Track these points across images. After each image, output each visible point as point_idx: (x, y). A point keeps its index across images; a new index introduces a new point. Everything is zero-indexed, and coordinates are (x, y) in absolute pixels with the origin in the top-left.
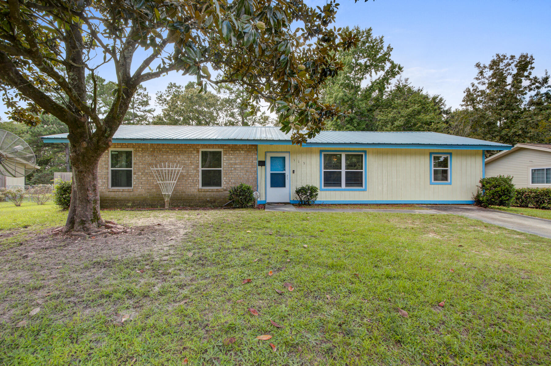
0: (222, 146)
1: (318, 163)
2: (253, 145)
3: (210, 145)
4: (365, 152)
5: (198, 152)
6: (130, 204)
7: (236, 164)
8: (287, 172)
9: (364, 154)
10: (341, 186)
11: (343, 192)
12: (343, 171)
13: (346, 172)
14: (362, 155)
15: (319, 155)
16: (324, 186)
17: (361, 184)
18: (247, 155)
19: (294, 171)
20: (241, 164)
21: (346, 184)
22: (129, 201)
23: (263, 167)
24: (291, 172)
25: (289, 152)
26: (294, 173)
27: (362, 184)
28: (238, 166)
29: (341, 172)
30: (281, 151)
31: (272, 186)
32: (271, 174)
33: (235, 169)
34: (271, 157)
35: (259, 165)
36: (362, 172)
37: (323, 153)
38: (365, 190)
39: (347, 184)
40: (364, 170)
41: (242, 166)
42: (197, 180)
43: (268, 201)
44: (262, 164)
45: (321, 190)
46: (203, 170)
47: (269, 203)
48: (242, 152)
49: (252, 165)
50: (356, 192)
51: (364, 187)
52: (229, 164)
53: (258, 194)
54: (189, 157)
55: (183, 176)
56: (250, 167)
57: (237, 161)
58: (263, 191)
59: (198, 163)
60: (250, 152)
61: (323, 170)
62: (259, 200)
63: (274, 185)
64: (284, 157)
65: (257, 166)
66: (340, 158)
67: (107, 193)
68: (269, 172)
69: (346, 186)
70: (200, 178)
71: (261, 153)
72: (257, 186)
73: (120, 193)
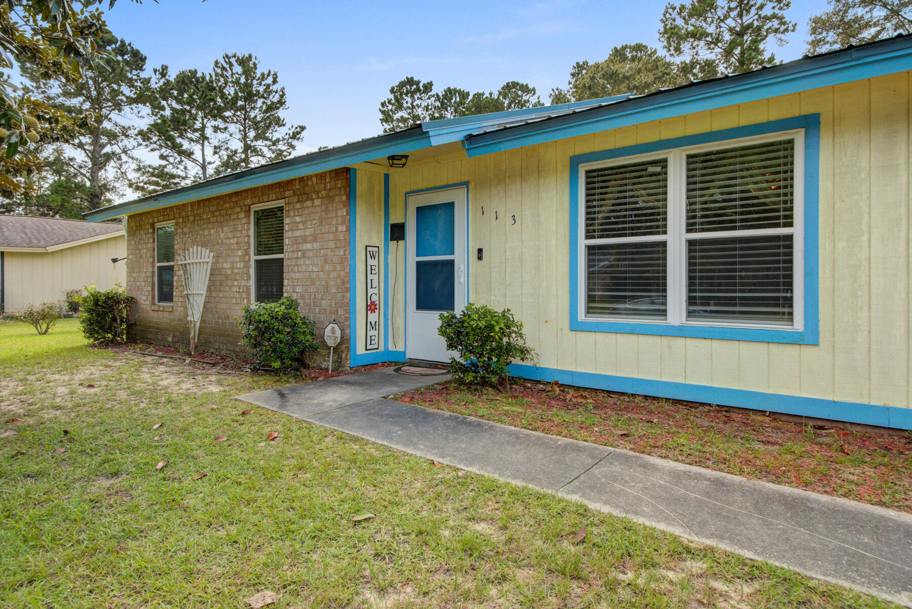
0: (280, 191)
1: (565, 213)
2: (337, 173)
4: (810, 124)
5: (248, 214)
7: (305, 240)
8: (461, 257)
9: (799, 136)
10: (662, 312)
11: (679, 343)
12: (676, 238)
13: (691, 243)
14: (790, 146)
15: (567, 177)
16: (589, 311)
18: (327, 211)
19: (480, 251)
20: (315, 239)
21: (691, 301)
22: (168, 331)
23: (401, 243)
24: (474, 255)
25: (466, 184)
26: (480, 258)
27: (787, 302)
28: (309, 246)
29: (664, 244)
30: (445, 183)
31: (419, 305)
32: (419, 264)
33: (304, 253)
34: (420, 210)
35: (391, 240)
36: (790, 238)
37: (582, 169)
38: (806, 339)
39: (697, 307)
40: (797, 231)
41: (316, 245)
42: (248, 288)
43: (410, 355)
44: (397, 232)
45: (576, 326)
46: (257, 261)
47: (413, 363)
48: (317, 202)
49: (336, 240)
50: (760, 349)
51: (799, 323)
52: (296, 241)
53: (338, 333)
54: (235, 230)
55: (227, 276)
56: (331, 245)
57: (308, 232)
58: (400, 322)
59: (249, 243)
60: (330, 198)
61: (583, 243)
62: (391, 348)
63: (425, 302)
64: (451, 205)
65: (350, 243)
66: (661, 179)
67: (152, 314)
68: (413, 259)
69: (690, 314)
70: (252, 283)
71: (396, 199)
72: (349, 307)
73: (165, 313)
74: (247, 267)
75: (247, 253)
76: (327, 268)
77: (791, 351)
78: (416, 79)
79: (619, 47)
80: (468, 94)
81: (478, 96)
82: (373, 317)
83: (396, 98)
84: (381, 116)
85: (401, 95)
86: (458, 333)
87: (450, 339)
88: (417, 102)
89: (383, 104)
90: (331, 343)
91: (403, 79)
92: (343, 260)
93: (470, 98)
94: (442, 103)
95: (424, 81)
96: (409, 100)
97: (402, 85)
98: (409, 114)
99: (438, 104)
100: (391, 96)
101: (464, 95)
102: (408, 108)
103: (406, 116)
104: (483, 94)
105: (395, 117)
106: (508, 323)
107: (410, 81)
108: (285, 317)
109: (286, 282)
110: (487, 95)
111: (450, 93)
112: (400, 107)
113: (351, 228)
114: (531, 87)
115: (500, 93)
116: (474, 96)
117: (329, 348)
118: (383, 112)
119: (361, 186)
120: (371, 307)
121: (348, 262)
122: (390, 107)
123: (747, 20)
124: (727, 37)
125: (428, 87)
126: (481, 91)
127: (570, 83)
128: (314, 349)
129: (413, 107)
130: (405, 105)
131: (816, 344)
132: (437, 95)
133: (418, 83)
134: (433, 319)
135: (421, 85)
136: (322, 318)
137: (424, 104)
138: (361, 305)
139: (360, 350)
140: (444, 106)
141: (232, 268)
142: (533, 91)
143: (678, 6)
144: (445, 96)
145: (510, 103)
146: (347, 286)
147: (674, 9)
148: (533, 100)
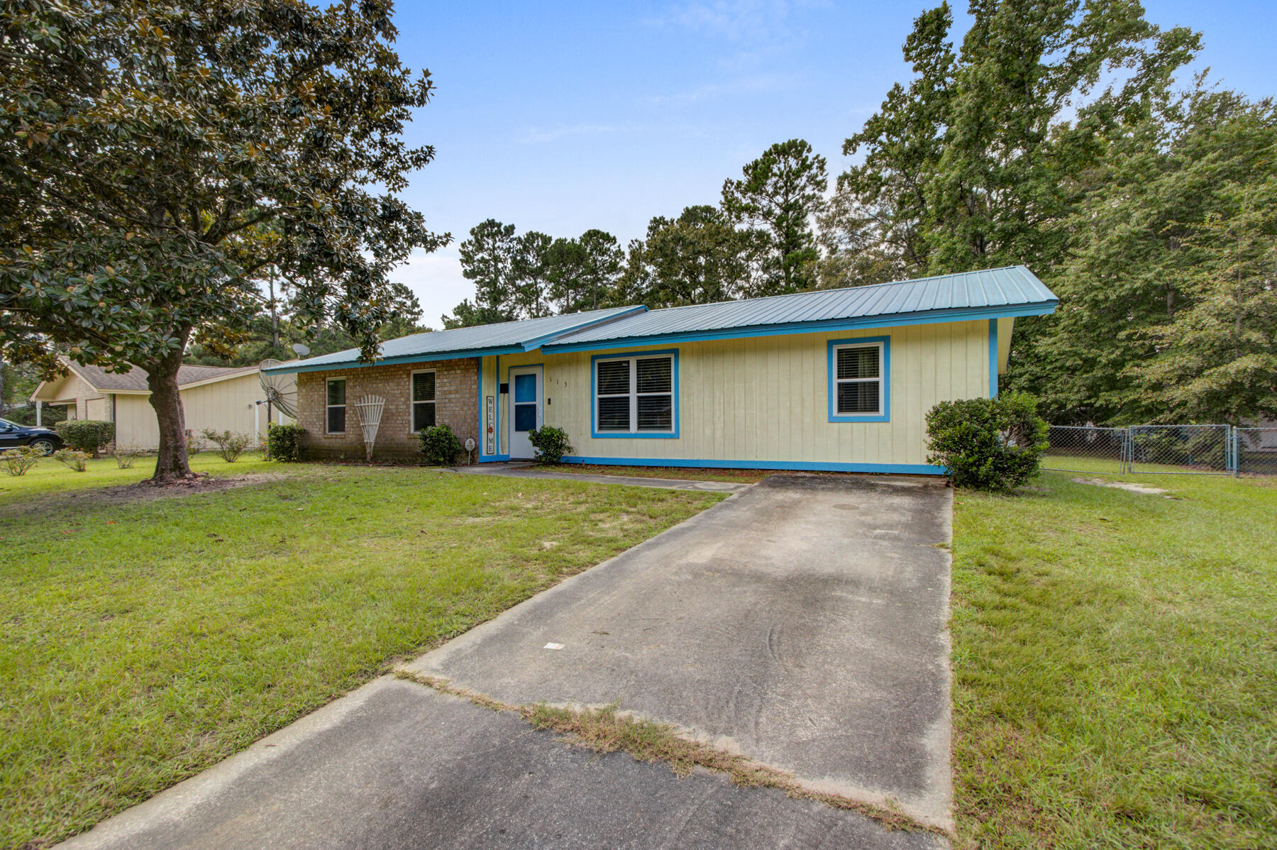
0: (433, 364)
1: (589, 383)
2: (471, 359)
3: (421, 364)
4: (676, 352)
5: (408, 375)
6: (342, 457)
7: (450, 392)
8: (540, 403)
9: (672, 357)
10: (628, 428)
11: (635, 441)
12: (633, 395)
13: (639, 397)
14: (669, 359)
16: (600, 428)
17: (666, 424)
18: (465, 376)
19: (550, 400)
20: (457, 392)
21: (639, 423)
22: (340, 451)
23: (507, 395)
24: (546, 402)
25: (542, 365)
26: (549, 404)
27: (669, 422)
28: (453, 396)
29: (628, 398)
30: (531, 363)
31: (517, 429)
32: (517, 406)
33: (450, 401)
34: (517, 377)
35: (501, 393)
36: (670, 397)
37: (597, 362)
38: (676, 436)
39: (641, 425)
40: (672, 393)
41: (458, 396)
42: (409, 421)
43: (512, 456)
44: (504, 389)
45: (594, 436)
46: (415, 405)
47: (513, 460)
48: (458, 372)
49: (471, 393)
51: (673, 430)
52: (444, 393)
53: (473, 443)
54: (399, 385)
55: (393, 414)
56: (468, 396)
57: (452, 388)
58: (506, 438)
59: (409, 394)
60: (467, 370)
61: (597, 396)
62: (501, 453)
63: (520, 427)
64: (534, 375)
65: (479, 395)
66: (627, 370)
67: (323, 440)
68: (513, 404)
69: (639, 428)
70: (412, 418)
71: (504, 370)
72: (478, 429)
73: (334, 440)
74: (408, 407)
75: (408, 399)
76: (465, 408)
77: (671, 441)
78: (497, 221)
79: (690, 207)
80: (550, 239)
81: (561, 242)
82: (491, 436)
83: (477, 241)
84: (461, 256)
85: (482, 237)
86: (537, 439)
87: (534, 441)
88: (498, 244)
89: (463, 245)
90: (469, 449)
91: (484, 220)
92: (475, 405)
93: (553, 242)
94: (525, 247)
95: (506, 223)
96: (491, 242)
97: (483, 226)
98: (490, 255)
99: (520, 247)
100: (472, 238)
101: (547, 240)
102: (489, 249)
103: (487, 257)
104: (566, 240)
105: (476, 258)
106: (561, 435)
107: (491, 223)
108: (446, 434)
109: (437, 417)
110: (569, 240)
111: (532, 236)
112: (480, 248)
113: (479, 387)
114: (612, 235)
115: (582, 240)
116: (557, 241)
117: (467, 452)
118: (463, 253)
119: (484, 364)
120: (490, 430)
121: (477, 405)
122: (470, 248)
123: (792, 198)
124: (778, 211)
125: (511, 229)
126: (563, 237)
127: (648, 235)
128: (459, 452)
129: (494, 248)
130: (486, 246)
131: (678, 438)
132: (519, 238)
133: (499, 225)
134: (527, 434)
135: (502, 229)
136: (462, 436)
137: (505, 246)
138: (484, 429)
139: (484, 454)
140: (526, 249)
141: (397, 409)
142: (614, 240)
143: (735, 183)
144: (527, 240)
145: (592, 250)
146: (477, 418)
147: (732, 184)
148: (614, 248)
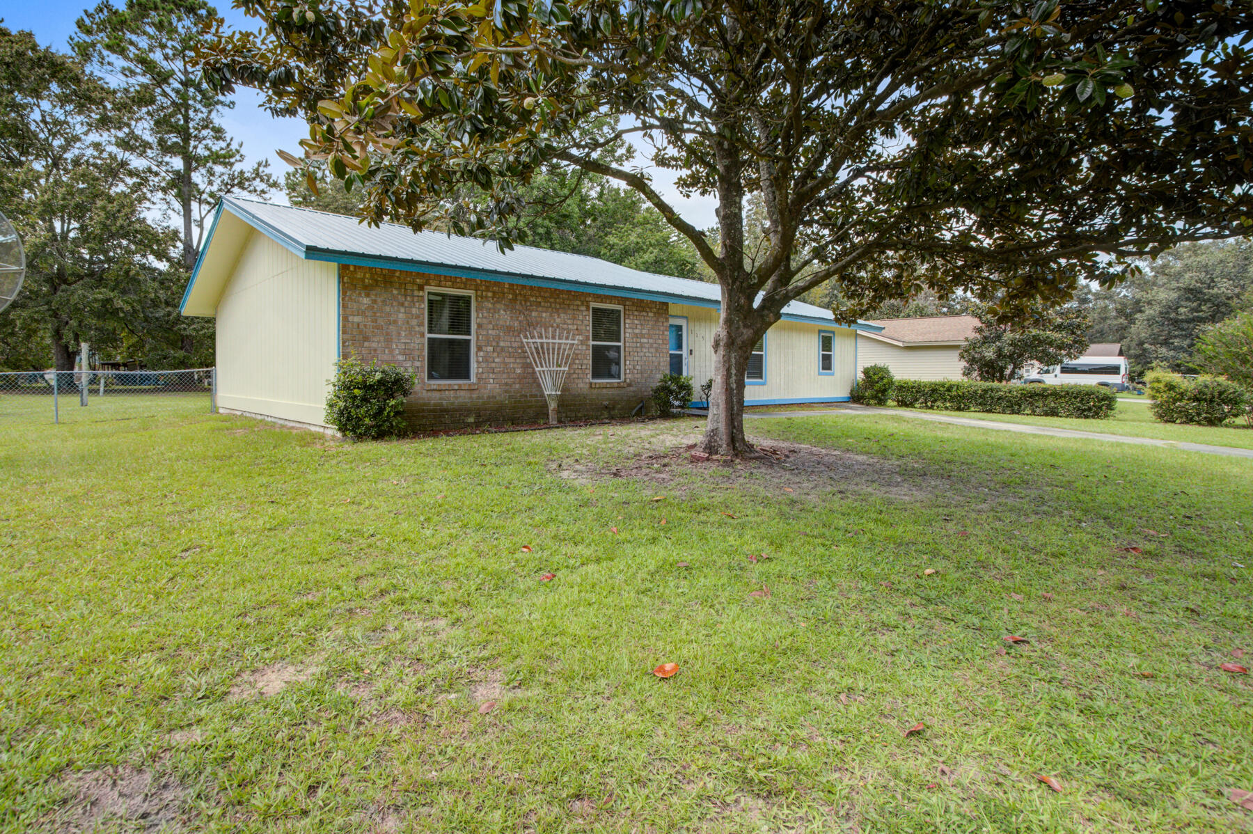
0: (622, 300)
2: (664, 303)
3: (607, 297)
5: (587, 308)
6: (471, 420)
7: (643, 336)
8: (686, 353)
19: (691, 351)
20: (649, 336)
22: (467, 411)
25: (687, 317)
26: (691, 354)
27: (762, 374)
28: (645, 340)
33: (642, 345)
38: (765, 385)
39: (749, 375)
41: (651, 341)
42: (590, 367)
48: (650, 314)
50: (757, 387)
54: (574, 319)
57: (644, 332)
59: (589, 331)
60: (660, 315)
64: (681, 326)
70: (591, 362)
73: (448, 391)
74: (588, 348)
75: (588, 338)
